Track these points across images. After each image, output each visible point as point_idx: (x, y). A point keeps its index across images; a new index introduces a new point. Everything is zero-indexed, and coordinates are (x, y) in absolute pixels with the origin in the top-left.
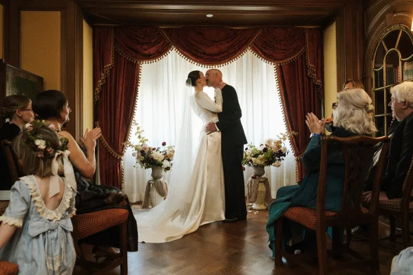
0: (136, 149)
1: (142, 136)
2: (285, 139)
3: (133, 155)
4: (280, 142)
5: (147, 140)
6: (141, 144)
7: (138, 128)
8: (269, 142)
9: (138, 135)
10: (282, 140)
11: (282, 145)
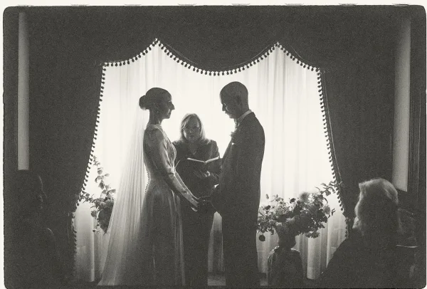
0: (97, 205)
1: (106, 183)
2: (328, 193)
3: (93, 214)
4: (321, 197)
5: (113, 191)
6: (104, 196)
7: (99, 172)
8: (304, 196)
9: (99, 181)
10: (324, 195)
11: (324, 202)
